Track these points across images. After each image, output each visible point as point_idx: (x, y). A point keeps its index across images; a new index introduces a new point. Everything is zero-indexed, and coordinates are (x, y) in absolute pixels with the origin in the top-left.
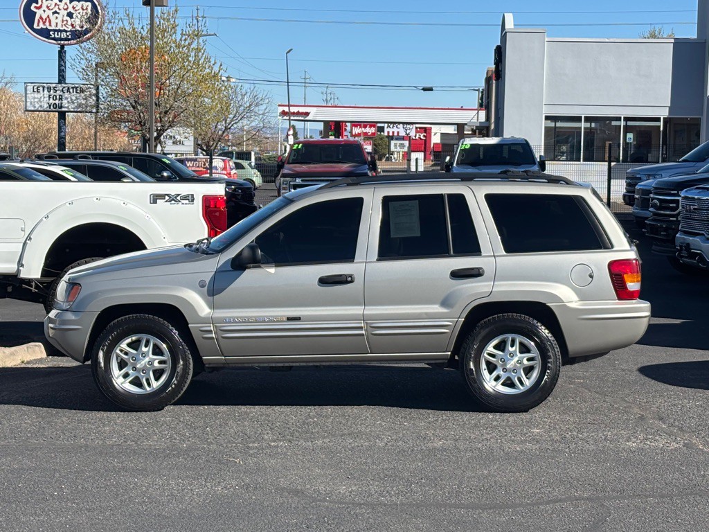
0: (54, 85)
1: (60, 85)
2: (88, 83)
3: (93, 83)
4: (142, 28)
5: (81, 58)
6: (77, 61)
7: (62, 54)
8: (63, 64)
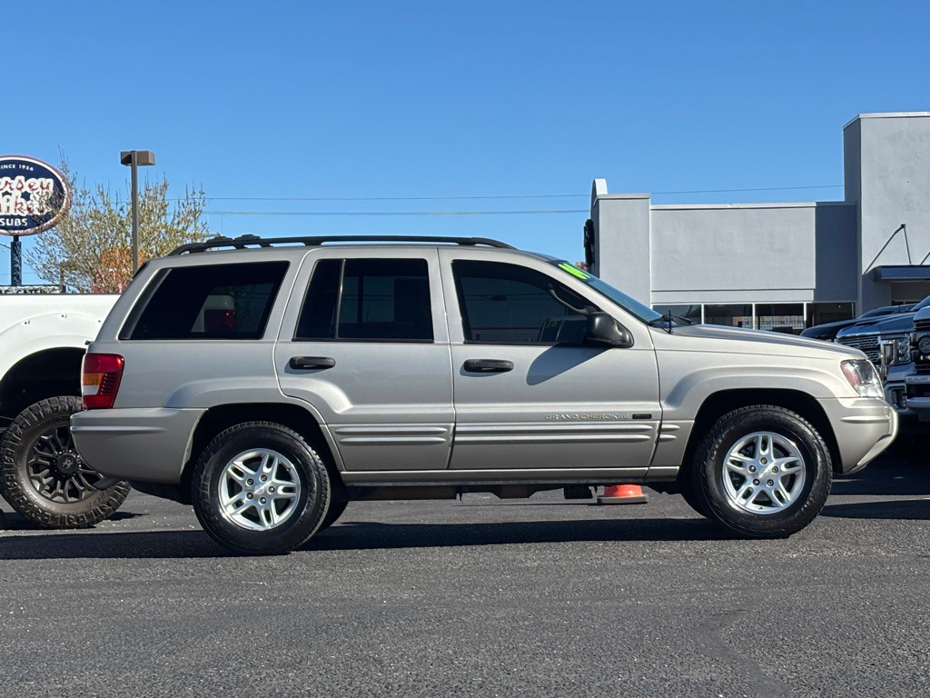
0: (6, 288)
1: (14, 288)
2: (51, 283)
3: (58, 283)
4: (121, 209)
5: (41, 253)
6: (35, 254)
7: (15, 247)
8: (18, 261)
